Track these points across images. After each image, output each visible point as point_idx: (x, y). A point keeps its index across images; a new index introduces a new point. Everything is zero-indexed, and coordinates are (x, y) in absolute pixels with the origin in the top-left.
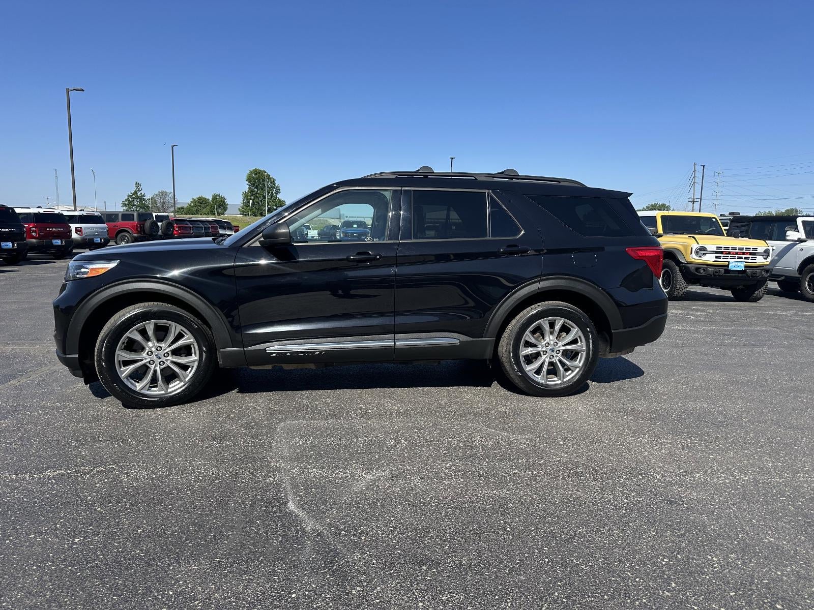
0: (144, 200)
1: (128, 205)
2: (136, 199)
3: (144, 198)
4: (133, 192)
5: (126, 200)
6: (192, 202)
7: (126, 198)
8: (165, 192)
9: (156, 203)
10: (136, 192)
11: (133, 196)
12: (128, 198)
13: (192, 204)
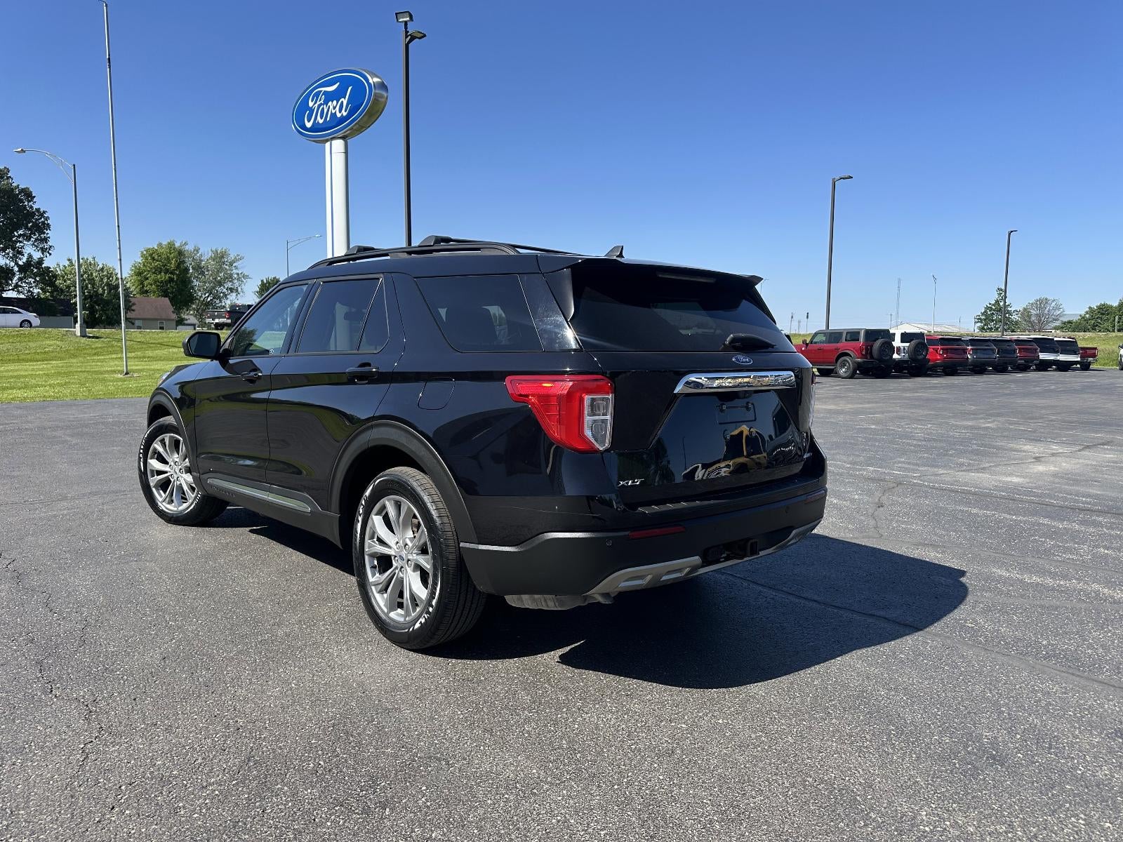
0: (1009, 312)
1: (985, 320)
2: (997, 313)
3: (1009, 309)
4: (993, 302)
5: (983, 314)
6: (1087, 313)
7: (983, 311)
8: (1046, 299)
9: (1029, 316)
10: (997, 302)
11: (994, 308)
12: (985, 311)
13: (1087, 316)
